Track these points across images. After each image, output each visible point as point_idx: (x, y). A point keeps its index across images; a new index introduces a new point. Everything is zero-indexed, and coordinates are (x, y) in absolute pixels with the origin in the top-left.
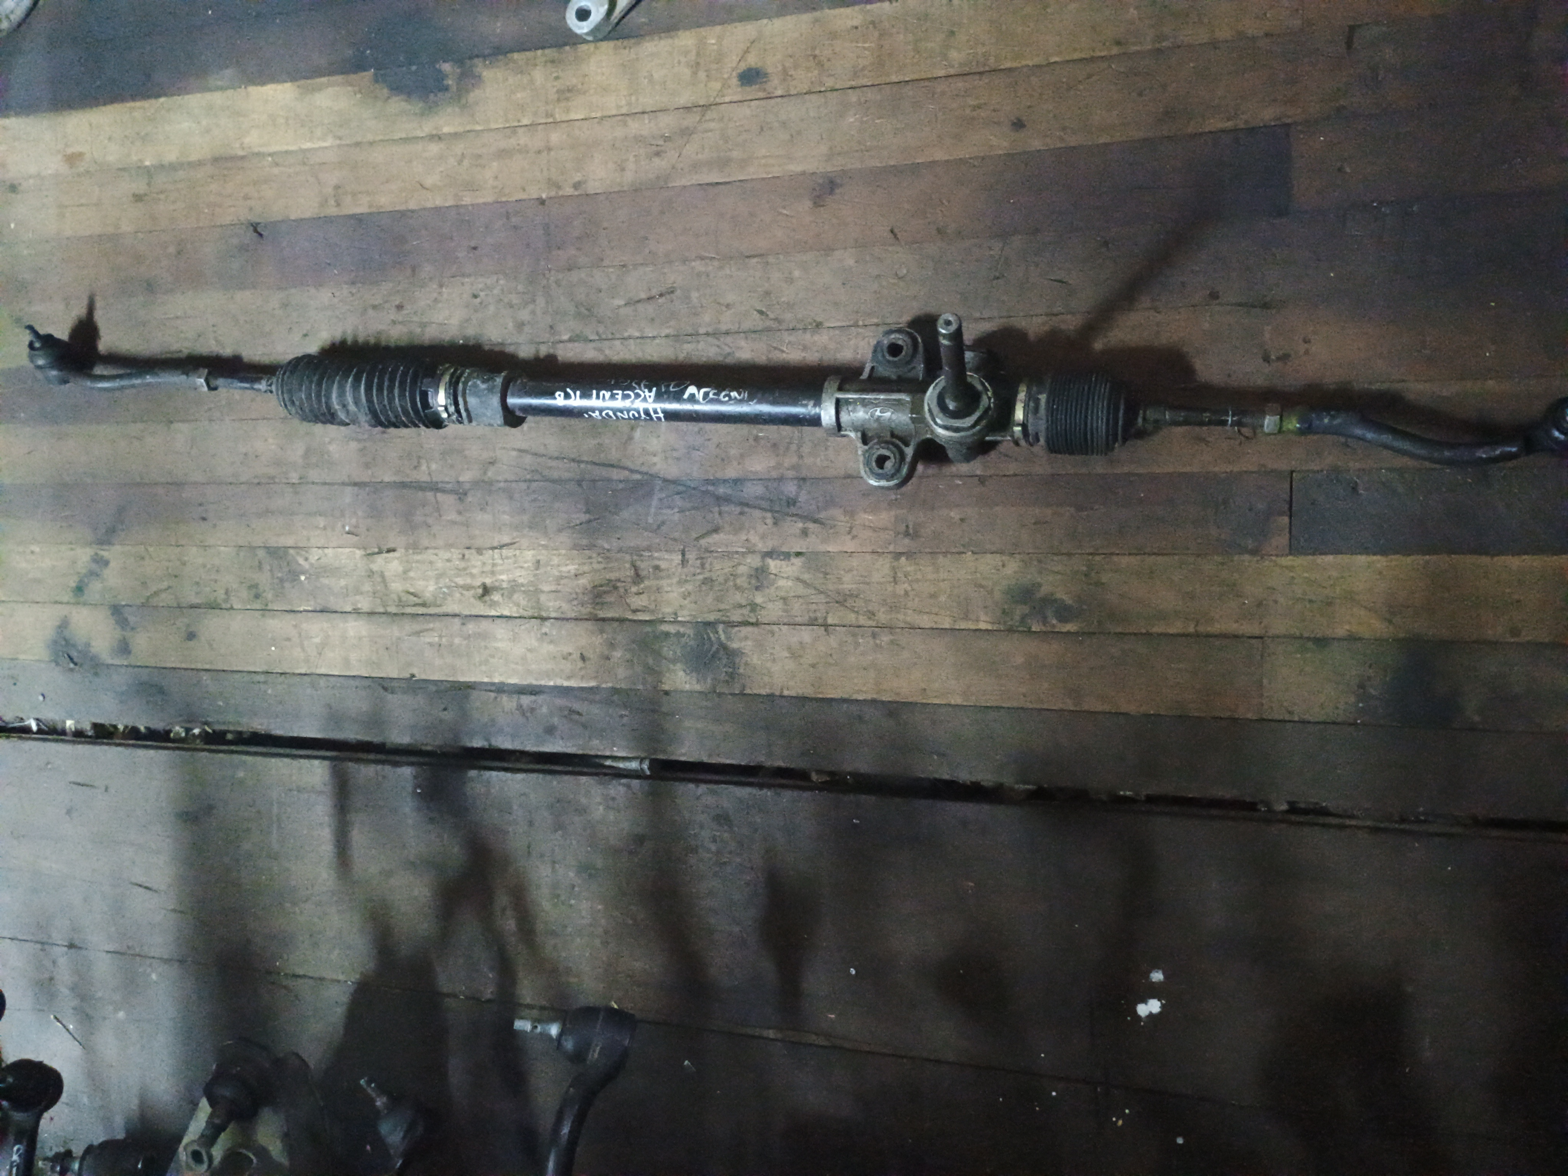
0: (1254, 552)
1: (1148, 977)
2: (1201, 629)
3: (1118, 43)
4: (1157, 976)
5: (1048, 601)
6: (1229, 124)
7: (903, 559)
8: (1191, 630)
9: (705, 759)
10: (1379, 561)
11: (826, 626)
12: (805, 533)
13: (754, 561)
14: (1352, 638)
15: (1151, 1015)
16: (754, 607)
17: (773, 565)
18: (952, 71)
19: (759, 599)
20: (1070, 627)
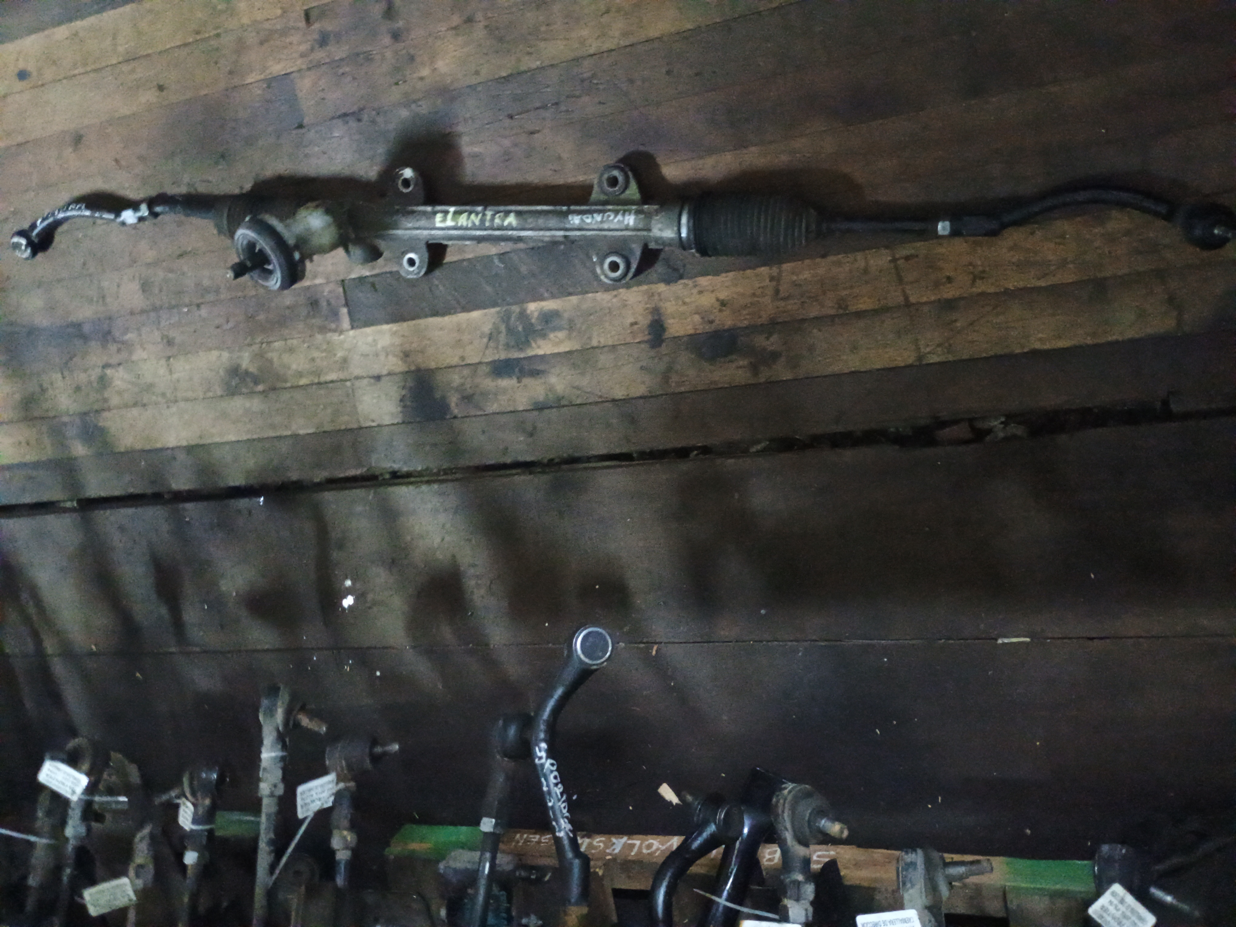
0: (335, 331)
1: (344, 585)
2: (322, 379)
3: (198, 33)
4: (348, 583)
5: (247, 373)
6: (262, 77)
7: (171, 359)
8: (316, 381)
9: (103, 494)
10: (394, 327)
11: (144, 405)
12: (119, 350)
13: (98, 371)
14: (389, 374)
15: (350, 606)
16: (106, 400)
17: (109, 372)
18: (121, 59)
19: (106, 395)
20: (260, 388)
